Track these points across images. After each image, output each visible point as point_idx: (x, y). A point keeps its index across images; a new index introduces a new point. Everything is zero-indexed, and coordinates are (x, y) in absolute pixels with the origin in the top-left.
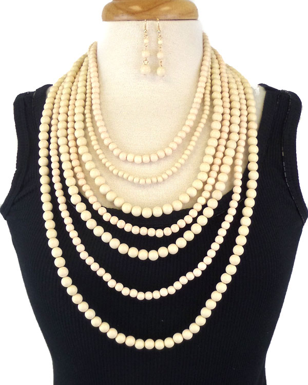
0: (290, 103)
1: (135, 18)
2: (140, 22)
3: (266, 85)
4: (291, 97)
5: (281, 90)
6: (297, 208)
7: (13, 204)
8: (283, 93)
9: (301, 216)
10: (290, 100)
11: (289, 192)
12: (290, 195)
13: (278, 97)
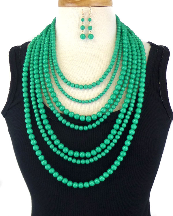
1: (77, 5)
2: (79, 8)
4: (164, 49)
6: (167, 113)
7: (9, 110)
8: (161, 47)
9: (169, 118)
10: (164, 51)
11: (163, 104)
12: (164, 106)
13: (158, 49)
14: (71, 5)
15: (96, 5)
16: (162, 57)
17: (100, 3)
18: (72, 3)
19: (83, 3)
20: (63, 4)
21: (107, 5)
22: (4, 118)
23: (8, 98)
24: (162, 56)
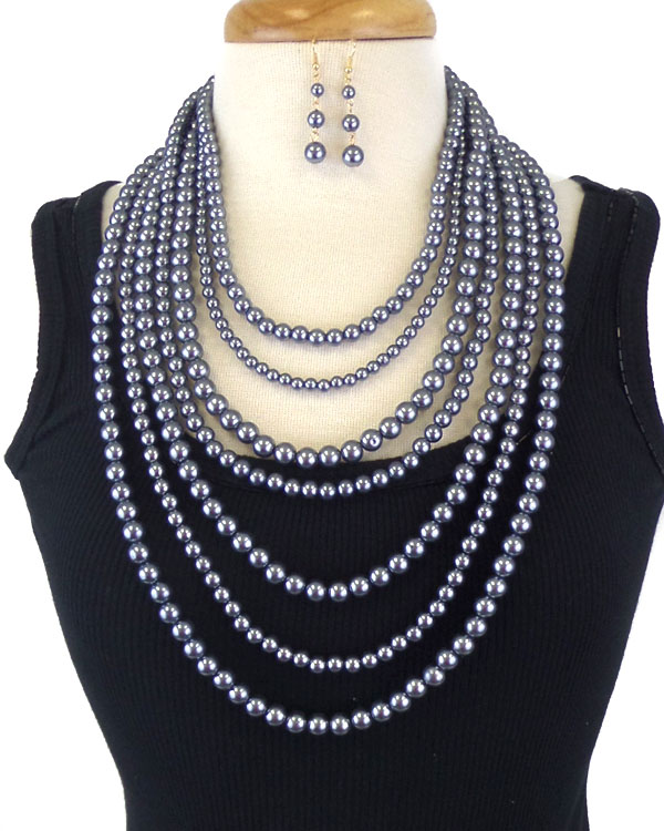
0: (635, 216)
1: (299, 35)
3: (586, 179)
4: (637, 204)
5: (616, 188)
7: (32, 446)
8: (623, 195)
10: (636, 210)
11: (634, 417)
12: (636, 422)
13: (611, 206)
14: (274, 35)
15: (372, 32)
16: (632, 231)
17: (388, 27)
18: (277, 27)
19: (320, 25)
20: (246, 32)
21: (414, 35)
22: (17, 478)
23: (29, 401)
24: (629, 230)
